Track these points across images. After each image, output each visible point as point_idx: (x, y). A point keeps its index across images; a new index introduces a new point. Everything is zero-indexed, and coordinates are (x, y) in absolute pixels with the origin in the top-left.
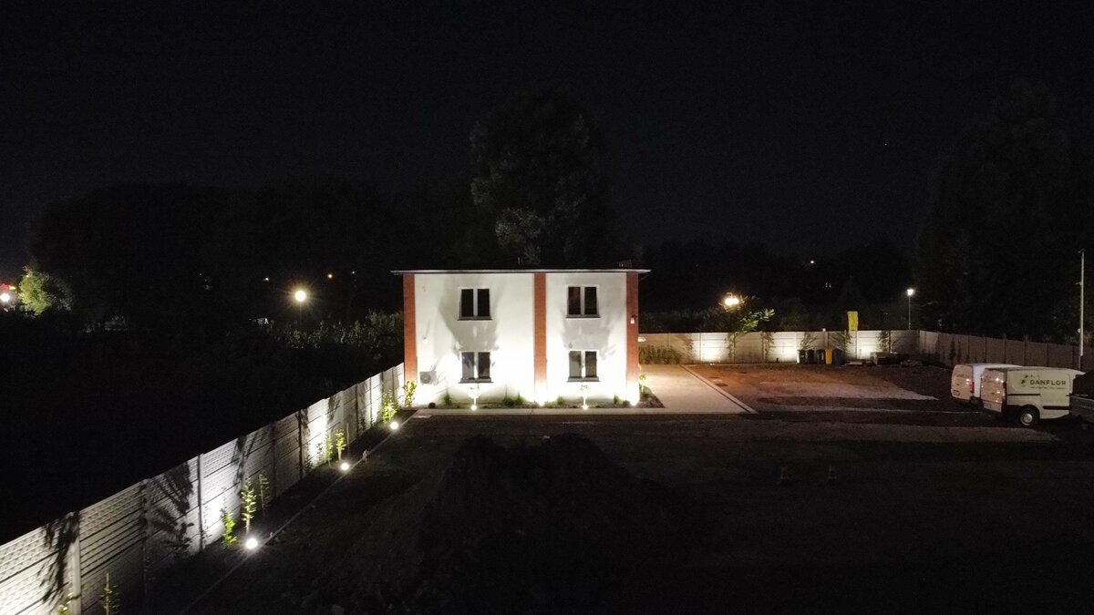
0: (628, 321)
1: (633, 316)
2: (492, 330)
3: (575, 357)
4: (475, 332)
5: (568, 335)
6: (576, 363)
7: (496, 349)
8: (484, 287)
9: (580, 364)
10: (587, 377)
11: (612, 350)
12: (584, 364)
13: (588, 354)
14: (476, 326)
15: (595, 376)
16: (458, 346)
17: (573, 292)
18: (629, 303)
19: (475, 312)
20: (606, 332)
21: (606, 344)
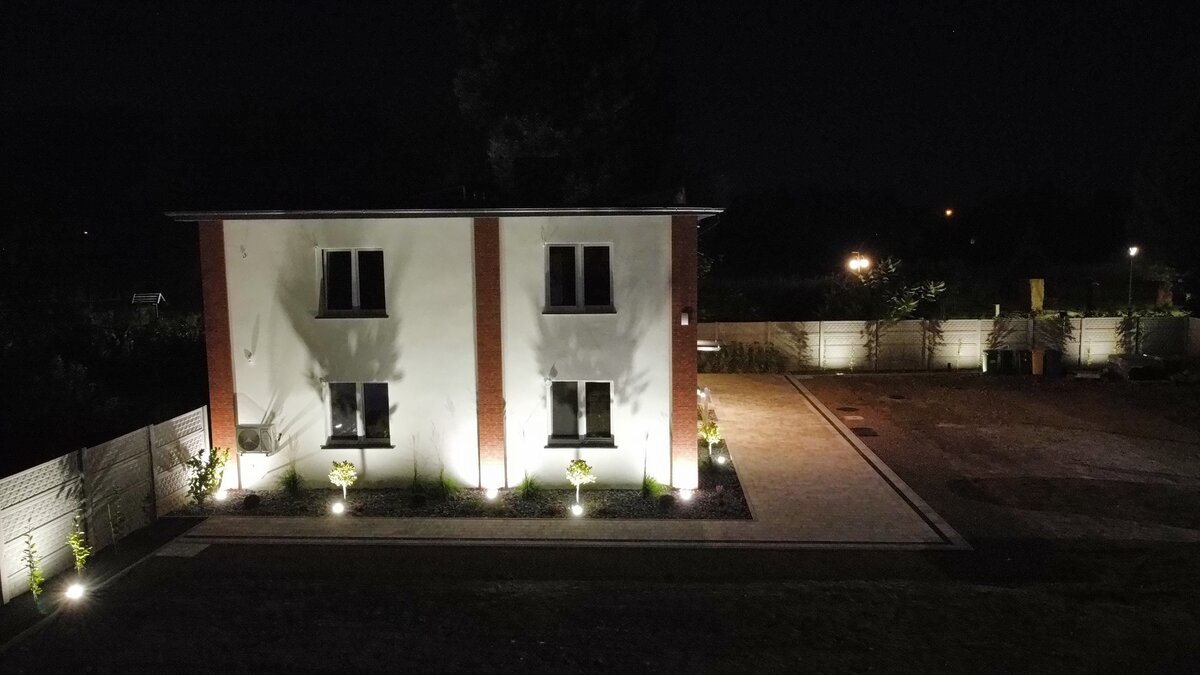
0: (676, 320)
1: (687, 310)
2: (389, 337)
3: (563, 395)
4: (353, 342)
5: (548, 350)
6: (567, 407)
7: (398, 377)
8: (370, 247)
9: (576, 411)
10: (588, 435)
11: (640, 382)
12: (583, 409)
13: (590, 387)
14: (356, 331)
15: (607, 434)
16: (318, 371)
17: (560, 258)
18: (677, 280)
19: (356, 301)
20: (630, 343)
21: (630, 368)
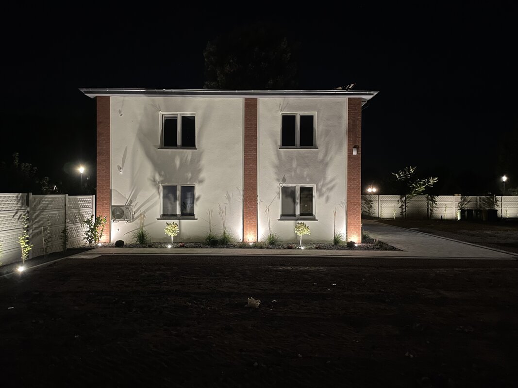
0: (350, 152)
1: (355, 147)
2: (196, 160)
3: (288, 193)
4: (178, 162)
5: (281, 168)
6: (290, 200)
7: (201, 182)
8: (188, 113)
9: (294, 201)
10: (301, 215)
11: (330, 186)
12: (298, 201)
13: (302, 189)
14: (179, 156)
15: (311, 215)
16: (158, 178)
17: (288, 121)
18: (351, 131)
19: (179, 142)
20: (325, 164)
21: (325, 178)
